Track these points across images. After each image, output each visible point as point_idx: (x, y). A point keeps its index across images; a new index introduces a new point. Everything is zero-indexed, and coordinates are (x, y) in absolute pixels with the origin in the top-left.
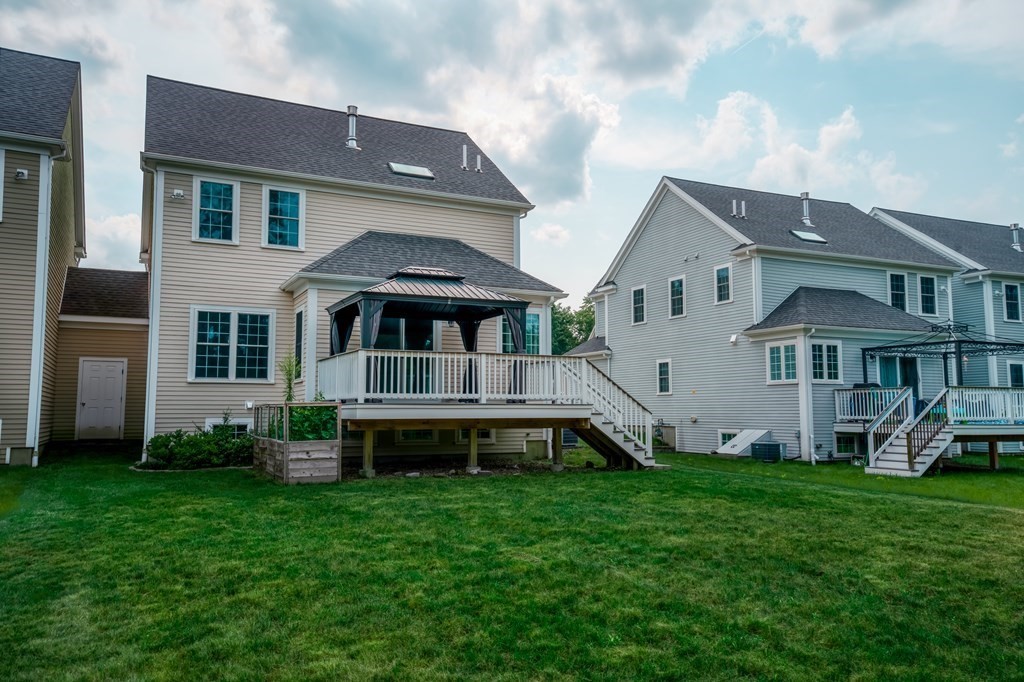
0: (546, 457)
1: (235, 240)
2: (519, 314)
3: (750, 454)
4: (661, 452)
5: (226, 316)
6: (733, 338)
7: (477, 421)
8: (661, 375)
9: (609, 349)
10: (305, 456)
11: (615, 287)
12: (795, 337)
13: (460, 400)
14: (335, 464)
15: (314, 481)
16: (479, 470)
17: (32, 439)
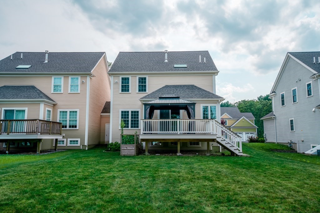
0: (220, 152)
1: (130, 92)
2: (193, 107)
3: (317, 154)
4: (291, 152)
5: (128, 112)
6: (314, 110)
7: (180, 139)
8: (291, 124)
9: (274, 115)
10: (126, 148)
11: (275, 93)
13: (188, 133)
14: (134, 151)
15: (128, 155)
16: (180, 154)
17: (86, 143)
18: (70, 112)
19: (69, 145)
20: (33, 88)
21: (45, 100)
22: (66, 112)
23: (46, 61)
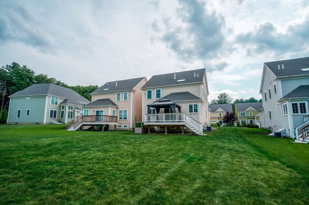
1: (152, 98)
2: (173, 106)
6: (278, 103)
7: (166, 125)
8: (270, 114)
9: (263, 108)
10: (137, 130)
12: (286, 102)
14: (141, 131)
15: (138, 133)
16: (167, 134)
17: (131, 127)
18: (124, 111)
19: (123, 128)
20: (109, 99)
21: (110, 105)
22: (122, 111)
23: (116, 86)
